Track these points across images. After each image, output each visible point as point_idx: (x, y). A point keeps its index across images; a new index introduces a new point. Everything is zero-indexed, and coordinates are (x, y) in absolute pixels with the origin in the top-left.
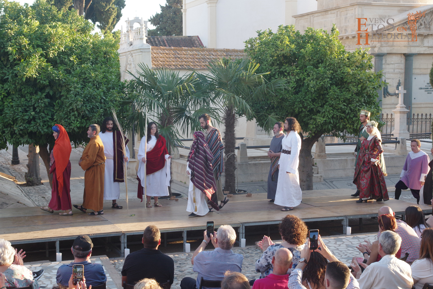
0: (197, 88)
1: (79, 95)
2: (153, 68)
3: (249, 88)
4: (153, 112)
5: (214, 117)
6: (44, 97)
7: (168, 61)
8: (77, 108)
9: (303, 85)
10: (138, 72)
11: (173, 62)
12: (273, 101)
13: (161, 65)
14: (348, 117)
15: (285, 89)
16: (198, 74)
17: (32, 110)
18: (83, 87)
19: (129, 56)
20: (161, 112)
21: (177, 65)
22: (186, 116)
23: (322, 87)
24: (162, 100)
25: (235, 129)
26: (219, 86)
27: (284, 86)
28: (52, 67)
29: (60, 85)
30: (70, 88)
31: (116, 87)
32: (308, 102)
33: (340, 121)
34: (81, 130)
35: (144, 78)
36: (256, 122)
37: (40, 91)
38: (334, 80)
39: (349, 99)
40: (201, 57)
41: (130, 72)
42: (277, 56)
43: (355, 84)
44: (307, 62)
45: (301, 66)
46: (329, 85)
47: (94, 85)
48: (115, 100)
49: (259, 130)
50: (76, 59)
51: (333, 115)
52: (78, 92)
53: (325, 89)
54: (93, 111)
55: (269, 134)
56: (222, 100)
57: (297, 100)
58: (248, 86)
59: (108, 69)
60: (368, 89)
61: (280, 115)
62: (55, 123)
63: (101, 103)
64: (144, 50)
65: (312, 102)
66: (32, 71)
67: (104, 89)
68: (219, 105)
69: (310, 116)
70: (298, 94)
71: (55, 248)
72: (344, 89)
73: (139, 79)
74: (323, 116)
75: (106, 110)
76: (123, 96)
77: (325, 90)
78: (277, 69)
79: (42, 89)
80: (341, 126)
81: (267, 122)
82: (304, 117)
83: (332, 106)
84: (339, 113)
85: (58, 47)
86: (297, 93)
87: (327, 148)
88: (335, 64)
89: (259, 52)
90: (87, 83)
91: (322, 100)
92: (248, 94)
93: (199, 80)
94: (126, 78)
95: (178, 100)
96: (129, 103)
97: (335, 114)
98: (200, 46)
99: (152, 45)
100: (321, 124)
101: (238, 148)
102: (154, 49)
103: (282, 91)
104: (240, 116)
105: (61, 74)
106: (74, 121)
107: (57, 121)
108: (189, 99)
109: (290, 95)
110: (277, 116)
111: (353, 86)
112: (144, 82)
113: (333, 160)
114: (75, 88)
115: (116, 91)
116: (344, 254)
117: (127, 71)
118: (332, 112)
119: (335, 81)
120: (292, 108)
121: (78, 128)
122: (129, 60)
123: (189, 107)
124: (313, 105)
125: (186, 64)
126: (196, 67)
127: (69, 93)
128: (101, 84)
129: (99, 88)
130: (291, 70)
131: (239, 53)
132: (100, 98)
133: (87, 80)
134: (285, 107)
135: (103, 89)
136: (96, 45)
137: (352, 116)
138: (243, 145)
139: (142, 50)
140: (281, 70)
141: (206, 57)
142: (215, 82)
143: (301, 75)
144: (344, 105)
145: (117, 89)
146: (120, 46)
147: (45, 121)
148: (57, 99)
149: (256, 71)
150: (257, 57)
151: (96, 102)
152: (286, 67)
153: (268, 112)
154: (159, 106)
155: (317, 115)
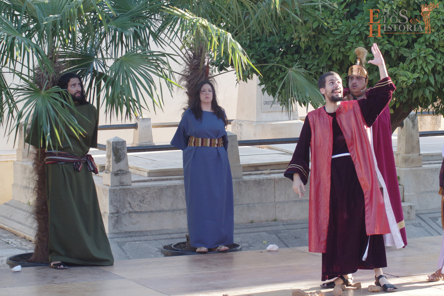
5: (160, 73)
12: (296, 35)
20: (37, 64)
22: (95, 73)
24: (38, 36)
36: (260, 85)
49: (266, 103)
51: (435, 66)
55: (290, 112)
56: (179, 34)
61: (314, 67)
65: (386, 37)
68: (172, 44)
70: (354, 19)
74: (411, 68)
81: (284, 84)
83: (431, 45)
86: (351, 15)
95: (74, 34)
100: (408, 87)
103: (317, 12)
104: (222, 68)
109: (336, 21)
110: (307, 71)
118: (432, 58)
120: (342, 50)
123: (101, 50)
124: (390, 43)
134: (324, 49)
153: (286, 61)
154: (30, 51)
155: (398, 67)
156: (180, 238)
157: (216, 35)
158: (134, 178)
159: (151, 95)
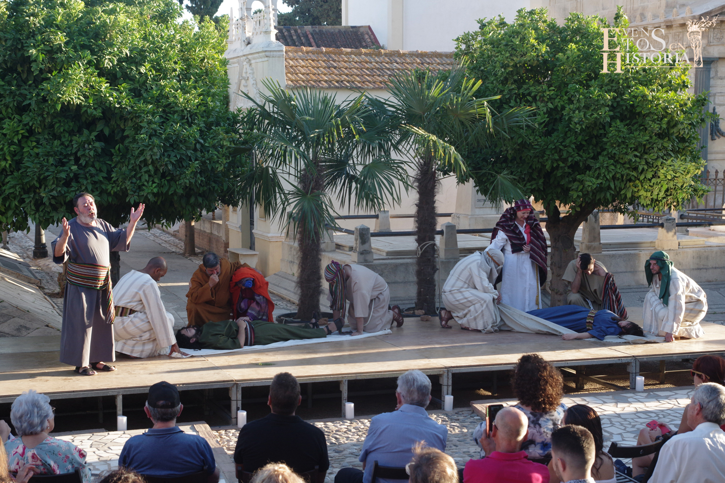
0: (368, 124)
1: (156, 135)
2: (287, 87)
3: (462, 123)
4: (288, 166)
5: (399, 177)
6: (94, 138)
7: (314, 74)
8: (152, 160)
9: (561, 119)
10: (262, 95)
11: (325, 75)
12: (505, 148)
13: (303, 81)
14: (642, 177)
15: (528, 126)
16: (370, 99)
17: (73, 162)
18: (163, 122)
19: (245, 63)
20: (303, 167)
21: (331, 82)
22: (348, 175)
23: (595, 123)
24: (305, 145)
25: (436, 198)
26: (407, 120)
27: (526, 120)
28: (108, 84)
29: (122, 117)
30: (141, 122)
31: (223, 121)
32: (570, 150)
33: (628, 185)
34: (161, 199)
35: (273, 106)
36: (475, 187)
37: (88, 129)
38: (618, 110)
39: (645, 145)
40: (374, 66)
41: (246, 93)
42: (513, 65)
43: (656, 117)
44: (568, 76)
45: (557, 84)
46: (608, 119)
47: (183, 117)
48: (220, 145)
49: (479, 201)
50: (151, 71)
51: (615, 174)
52: (155, 131)
53: (601, 127)
54: (181, 166)
55: (498, 207)
56: (413, 146)
57: (550, 147)
58: (460, 121)
59: (208, 89)
60: (680, 126)
61: (518, 174)
62: (114, 185)
63: (195, 150)
64: (272, 53)
65: (576, 150)
66: (73, 92)
67: (201, 125)
68: (408, 155)
69: (572, 176)
70: (551, 136)
71: (115, 407)
72: (636, 126)
73: (263, 107)
74: (596, 175)
75: (204, 163)
76: (234, 139)
77: (600, 129)
78: (513, 89)
79: (91, 124)
80: (629, 195)
81: (494, 187)
82: (562, 177)
83: (612, 157)
84: (626, 169)
85: (118, 49)
86: (548, 133)
87: (603, 232)
88: (621, 81)
89: (480, 58)
90: (170, 113)
91: (596, 145)
92: (461, 135)
93: (371, 110)
94: (239, 104)
95: (333, 144)
96: (244, 150)
97: (618, 173)
98: (373, 44)
99: (287, 44)
100: (592, 191)
101: (441, 233)
102: (289, 51)
103: (522, 131)
104: (444, 174)
105: (124, 98)
106: (148, 182)
107: (117, 183)
108: (353, 143)
109: (536, 138)
110: (512, 177)
111: (653, 121)
112: (273, 112)
113: (613, 256)
114: (150, 123)
115: (222, 130)
116: (630, 424)
117: (240, 93)
118: (613, 167)
119: (619, 112)
120: (541, 160)
121: (154, 195)
122: (244, 70)
123: (352, 157)
124: (579, 155)
125: (347, 79)
126: (366, 85)
127: (139, 132)
128: (196, 116)
129: (192, 123)
130: (539, 92)
131: (445, 59)
132: (194, 142)
133: (171, 108)
134: (526, 160)
135: (199, 125)
136: (186, 44)
137: (649, 176)
138: (450, 227)
139: (267, 54)
140: (521, 91)
141: (384, 66)
142: (400, 114)
143: (557, 100)
144: (636, 156)
145: (224, 125)
146: (229, 45)
147: (94, 183)
148: (117, 142)
149: (475, 93)
150: (477, 67)
151: (187, 149)
152: (530, 86)
153: (496, 169)
154: (299, 157)
155: (585, 174)
156: (410, 304)
157: (442, 147)
158: (375, 257)
159: (392, 194)
